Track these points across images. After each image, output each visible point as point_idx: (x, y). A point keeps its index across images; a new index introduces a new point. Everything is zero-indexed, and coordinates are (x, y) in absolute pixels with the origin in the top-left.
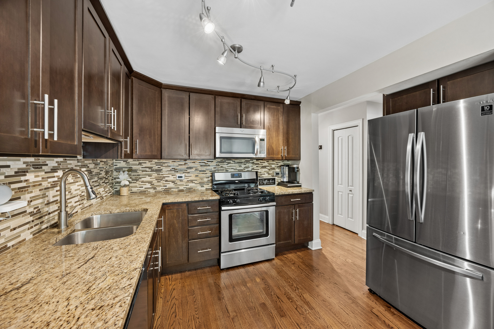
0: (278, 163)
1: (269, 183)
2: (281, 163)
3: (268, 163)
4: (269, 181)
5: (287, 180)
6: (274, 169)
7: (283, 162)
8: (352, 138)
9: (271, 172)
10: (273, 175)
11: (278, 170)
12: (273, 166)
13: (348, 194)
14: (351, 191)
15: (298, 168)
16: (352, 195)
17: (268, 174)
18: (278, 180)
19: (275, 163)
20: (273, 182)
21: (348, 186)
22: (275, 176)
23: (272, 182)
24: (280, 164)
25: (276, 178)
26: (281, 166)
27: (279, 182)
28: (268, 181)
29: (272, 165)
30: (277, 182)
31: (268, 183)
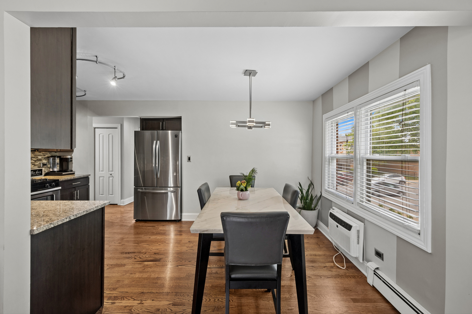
0: (45, 155)
1: (35, 174)
2: (49, 155)
3: (34, 154)
4: (36, 172)
5: (58, 170)
6: (40, 160)
7: (51, 154)
8: (112, 136)
9: (38, 163)
10: (40, 166)
11: (45, 161)
12: (40, 157)
13: (109, 177)
14: (111, 175)
15: (71, 158)
16: (112, 178)
17: (33, 165)
18: (45, 171)
19: (42, 154)
20: (40, 173)
21: (109, 172)
22: (42, 167)
23: (38, 173)
24: (47, 156)
25: (43, 169)
26: (48, 157)
27: (46, 172)
28: (34, 172)
29: (38, 157)
30: (44, 173)
31: (33, 174)
